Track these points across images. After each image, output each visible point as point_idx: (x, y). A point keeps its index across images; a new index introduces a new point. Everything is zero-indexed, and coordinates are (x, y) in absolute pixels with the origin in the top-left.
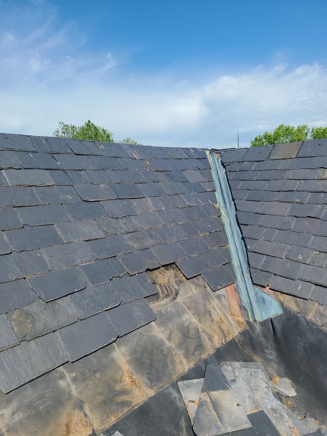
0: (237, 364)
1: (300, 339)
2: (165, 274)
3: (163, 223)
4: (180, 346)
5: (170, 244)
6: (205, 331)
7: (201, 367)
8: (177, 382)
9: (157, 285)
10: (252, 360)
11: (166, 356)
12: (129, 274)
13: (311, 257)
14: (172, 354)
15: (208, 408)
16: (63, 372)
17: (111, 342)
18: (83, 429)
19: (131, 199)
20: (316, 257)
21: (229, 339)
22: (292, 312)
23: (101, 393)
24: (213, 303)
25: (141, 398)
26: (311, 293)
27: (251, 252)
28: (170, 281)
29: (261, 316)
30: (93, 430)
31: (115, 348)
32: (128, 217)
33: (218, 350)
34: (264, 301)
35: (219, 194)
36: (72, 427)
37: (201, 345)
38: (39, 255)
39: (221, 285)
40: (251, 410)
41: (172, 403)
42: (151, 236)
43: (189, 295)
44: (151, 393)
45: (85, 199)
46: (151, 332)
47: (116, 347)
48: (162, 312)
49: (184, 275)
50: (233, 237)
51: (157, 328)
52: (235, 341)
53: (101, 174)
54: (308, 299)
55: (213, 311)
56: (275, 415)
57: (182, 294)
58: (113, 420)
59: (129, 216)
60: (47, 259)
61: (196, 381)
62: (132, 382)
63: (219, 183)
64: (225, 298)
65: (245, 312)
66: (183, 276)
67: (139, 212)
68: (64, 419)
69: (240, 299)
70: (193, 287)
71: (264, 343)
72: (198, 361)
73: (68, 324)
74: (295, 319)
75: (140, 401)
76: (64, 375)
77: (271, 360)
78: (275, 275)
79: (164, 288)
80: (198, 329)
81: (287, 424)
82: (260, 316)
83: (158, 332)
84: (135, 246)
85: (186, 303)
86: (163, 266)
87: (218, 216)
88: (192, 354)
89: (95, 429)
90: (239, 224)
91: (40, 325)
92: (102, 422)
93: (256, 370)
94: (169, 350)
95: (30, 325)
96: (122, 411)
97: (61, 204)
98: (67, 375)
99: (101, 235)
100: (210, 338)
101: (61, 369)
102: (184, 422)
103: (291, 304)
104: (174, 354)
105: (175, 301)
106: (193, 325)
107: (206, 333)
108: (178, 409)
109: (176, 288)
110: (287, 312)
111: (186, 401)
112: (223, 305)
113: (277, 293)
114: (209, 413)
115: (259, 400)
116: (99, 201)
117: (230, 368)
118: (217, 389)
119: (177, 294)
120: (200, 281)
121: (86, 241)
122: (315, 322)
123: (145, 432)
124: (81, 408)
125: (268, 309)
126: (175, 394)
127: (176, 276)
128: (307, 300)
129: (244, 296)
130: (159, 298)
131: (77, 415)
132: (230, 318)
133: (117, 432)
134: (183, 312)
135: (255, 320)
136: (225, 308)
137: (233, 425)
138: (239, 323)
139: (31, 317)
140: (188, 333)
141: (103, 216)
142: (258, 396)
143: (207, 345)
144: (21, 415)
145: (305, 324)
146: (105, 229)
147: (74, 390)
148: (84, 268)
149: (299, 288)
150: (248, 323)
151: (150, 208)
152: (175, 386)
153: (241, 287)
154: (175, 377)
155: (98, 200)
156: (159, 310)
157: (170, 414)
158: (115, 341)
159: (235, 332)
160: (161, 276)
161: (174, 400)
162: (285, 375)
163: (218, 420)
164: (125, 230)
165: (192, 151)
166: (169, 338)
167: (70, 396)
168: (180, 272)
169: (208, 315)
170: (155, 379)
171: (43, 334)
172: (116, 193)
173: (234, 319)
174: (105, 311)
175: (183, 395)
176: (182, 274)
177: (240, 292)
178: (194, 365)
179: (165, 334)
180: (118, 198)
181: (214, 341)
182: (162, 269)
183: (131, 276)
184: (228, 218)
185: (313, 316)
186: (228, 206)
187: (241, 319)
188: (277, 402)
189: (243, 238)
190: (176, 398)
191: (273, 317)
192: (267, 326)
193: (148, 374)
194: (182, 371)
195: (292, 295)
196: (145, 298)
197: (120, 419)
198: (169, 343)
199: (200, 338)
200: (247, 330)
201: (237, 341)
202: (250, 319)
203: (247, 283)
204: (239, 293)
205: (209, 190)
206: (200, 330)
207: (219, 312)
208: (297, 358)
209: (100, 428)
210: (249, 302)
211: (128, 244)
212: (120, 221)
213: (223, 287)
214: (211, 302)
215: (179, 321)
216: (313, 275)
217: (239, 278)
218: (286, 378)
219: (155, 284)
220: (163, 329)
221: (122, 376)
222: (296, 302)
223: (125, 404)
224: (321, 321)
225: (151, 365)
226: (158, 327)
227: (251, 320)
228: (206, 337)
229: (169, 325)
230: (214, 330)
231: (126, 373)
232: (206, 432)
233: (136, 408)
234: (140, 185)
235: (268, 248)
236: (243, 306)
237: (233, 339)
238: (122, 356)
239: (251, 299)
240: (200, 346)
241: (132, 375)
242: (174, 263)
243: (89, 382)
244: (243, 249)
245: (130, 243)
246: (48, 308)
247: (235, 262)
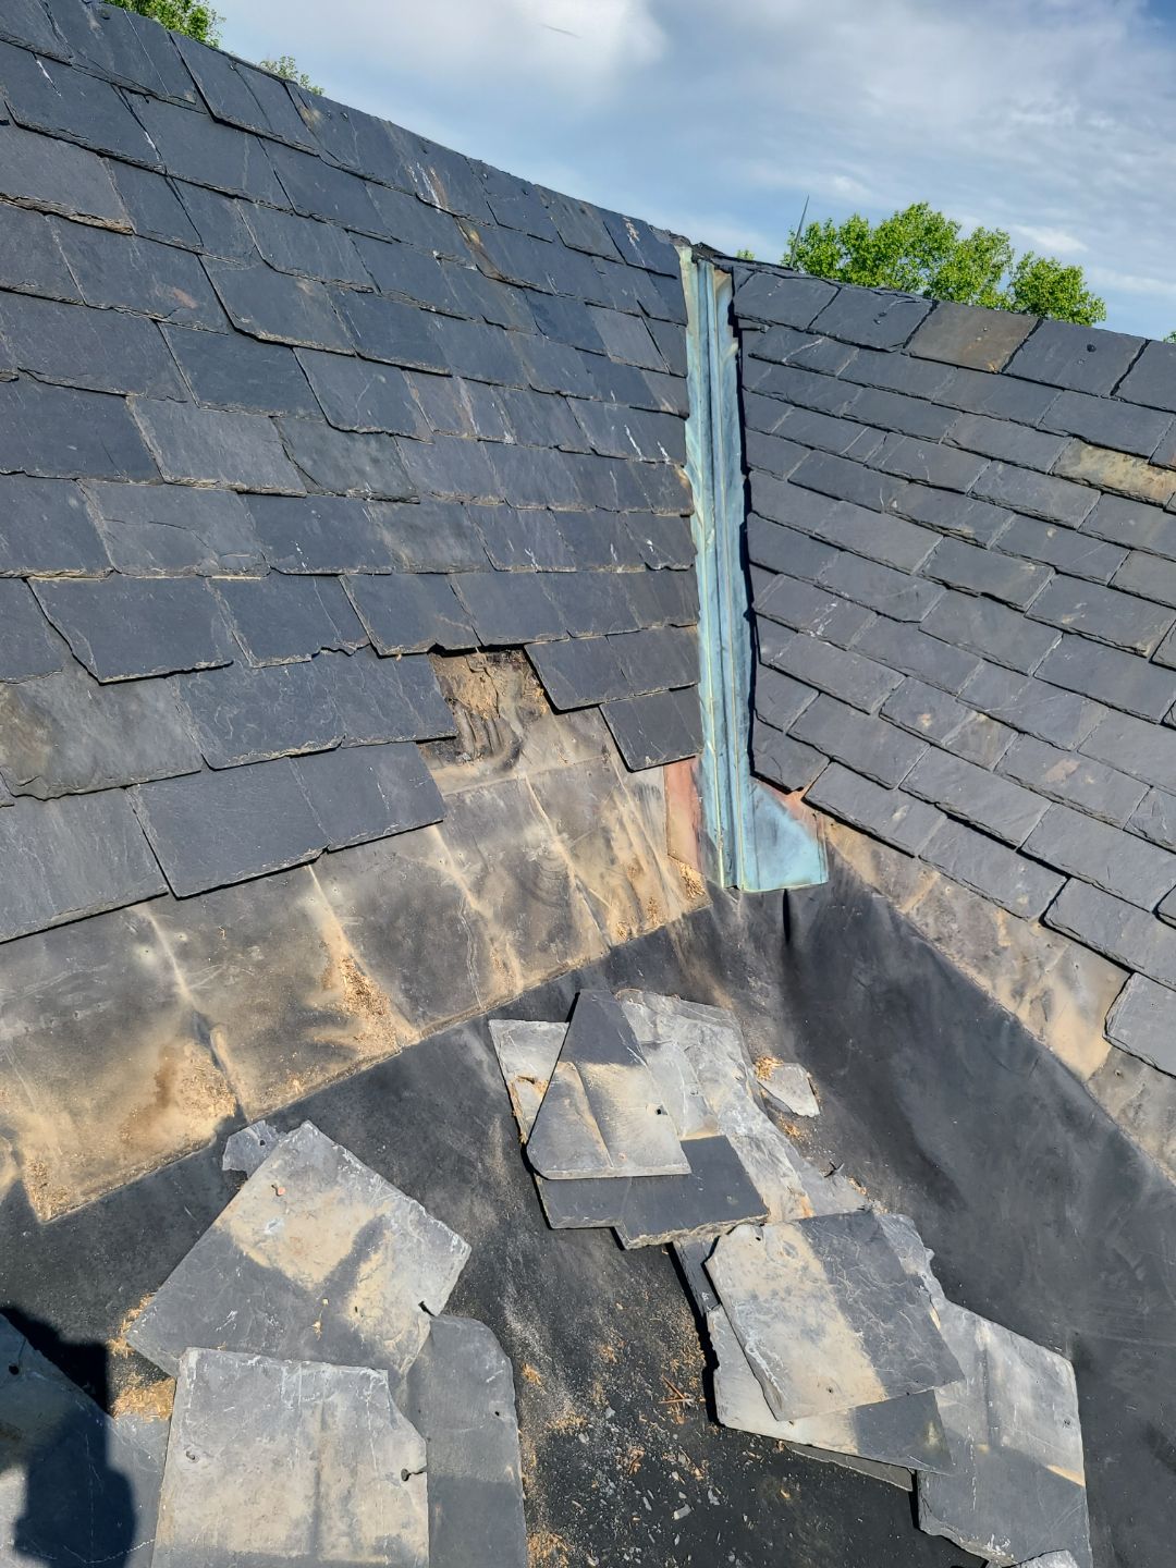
0: (665, 1003)
1: (863, 966)
2: (486, 678)
3: (504, 493)
4: (507, 917)
5: (518, 576)
6: (586, 889)
7: (560, 992)
8: (487, 1019)
9: (457, 707)
10: (708, 1001)
11: (463, 938)
12: (375, 649)
13: (958, 728)
14: (480, 936)
15: (575, 1105)
16: (150, 923)
17: (302, 861)
18: (206, 1100)
19: (403, 368)
20: (973, 732)
21: (649, 928)
22: (857, 884)
23: (263, 1009)
24: (621, 808)
25: (381, 1043)
26: (930, 838)
27: (770, 667)
28: (500, 706)
29: (755, 876)
30: (238, 1107)
31: (310, 881)
32: (387, 437)
33: (615, 952)
34: (774, 833)
35: (696, 433)
36: (176, 1086)
37: (570, 927)
38: (73, 502)
39: (655, 756)
40: (693, 1131)
41: (470, 1074)
42: (460, 532)
43: (553, 764)
44: (412, 1035)
45: (244, 322)
46: (425, 855)
47: (316, 880)
48: (463, 801)
49: (546, 694)
50: (716, 601)
51: (446, 848)
52: (667, 936)
53: (305, 235)
54: (916, 855)
55: (616, 833)
56: (757, 1155)
57: (531, 756)
58: (296, 1090)
59: (391, 435)
60: (102, 526)
61: (544, 1026)
62: (359, 993)
63: (705, 392)
64: (659, 798)
65: (710, 856)
66: (543, 698)
67: (425, 429)
68: (150, 1060)
69: (703, 814)
70: (569, 743)
71: (751, 958)
72: (556, 971)
73: (170, 774)
74: (862, 907)
75: (378, 1052)
76: (152, 930)
77: (763, 1011)
78: (832, 760)
79: (479, 723)
80: (566, 877)
81: (786, 1182)
82: (752, 877)
83: (446, 863)
84: (405, 553)
85: (541, 788)
86: (483, 649)
87: (682, 516)
88: (540, 950)
89: (243, 1103)
90: (746, 561)
91: (78, 756)
92: (265, 1090)
93: (716, 1029)
94: (475, 923)
95: (47, 750)
96: (323, 1069)
97: (155, 321)
98: (161, 933)
99: (291, 484)
100: (599, 913)
101: (143, 911)
102: (498, 1130)
103: (860, 859)
104: (487, 938)
105: (508, 773)
106: (554, 864)
107: (589, 894)
108: (486, 1094)
109: (518, 733)
110: (840, 882)
111: (511, 1078)
112: (648, 820)
113: (821, 816)
114: (576, 1117)
115: (716, 1109)
116: (291, 347)
117: (643, 1010)
118: (604, 1059)
119: (517, 753)
120: (593, 726)
121: (239, 493)
122: (918, 924)
123: (387, 1138)
124: (205, 1040)
125: (781, 861)
126: (479, 1052)
127: (520, 694)
128: (912, 857)
129: (713, 807)
130: (460, 753)
131: (190, 1057)
132: (664, 865)
133: (308, 1125)
134: (530, 816)
135: (736, 887)
136: (654, 830)
137: (640, 1161)
138: (687, 884)
139: (47, 722)
140: (535, 884)
141: (301, 412)
142: (716, 1098)
143: (586, 931)
144: (20, 1026)
145: (888, 926)
146: (307, 463)
147: (183, 984)
148: (231, 590)
149: (897, 815)
150: (713, 890)
151: (465, 422)
152: (480, 1028)
153: (711, 776)
154: (482, 1005)
155: (288, 341)
156: (455, 792)
157: (461, 1103)
158: (312, 862)
159: (673, 909)
160: (472, 682)
161: (476, 1067)
162: (795, 1057)
163: (601, 1140)
164: (376, 486)
165: (632, 231)
166: (479, 888)
167: (169, 1001)
168: (535, 682)
169: (602, 841)
170: (426, 997)
171: (90, 788)
172: (353, 332)
173: (673, 870)
174: (291, 756)
175: (503, 1059)
176: (540, 690)
177: (706, 792)
178: (543, 981)
179: (468, 871)
180: (359, 354)
181: (608, 923)
182: (480, 656)
183: (380, 657)
184: (713, 532)
185: (918, 909)
186: (722, 486)
187: (695, 876)
188: (764, 1121)
189: (751, 615)
190: (480, 1063)
191: (795, 887)
192: (769, 911)
193: (406, 979)
194: (506, 992)
195: (870, 835)
196: (419, 742)
197: (317, 1091)
198: (476, 902)
199: (568, 905)
200: (707, 912)
201: (673, 936)
202: (719, 882)
203: (732, 768)
204: (700, 793)
205: (667, 407)
206: (573, 882)
207: (635, 840)
208: (842, 1017)
209: (256, 1105)
210: (726, 828)
211: (382, 542)
212: (360, 445)
213: (661, 761)
214: (615, 803)
215: (513, 842)
216: (953, 786)
217: (710, 745)
218: (798, 1065)
219: (454, 704)
220: (462, 855)
221: (329, 971)
222: (875, 855)
223: (332, 1051)
224: (937, 926)
225: (417, 957)
226: (448, 845)
227: (722, 884)
228: (586, 908)
229: (481, 847)
230: (614, 893)
231: (343, 965)
232: (564, 1166)
233: (364, 1068)
234: (438, 323)
235: (827, 667)
236: (707, 835)
237: (663, 928)
238: (331, 912)
239: (736, 821)
240: (565, 930)
241: (359, 973)
242: (520, 647)
243: (228, 968)
244: (743, 652)
245: (388, 537)
246: (105, 705)
247: (708, 690)
